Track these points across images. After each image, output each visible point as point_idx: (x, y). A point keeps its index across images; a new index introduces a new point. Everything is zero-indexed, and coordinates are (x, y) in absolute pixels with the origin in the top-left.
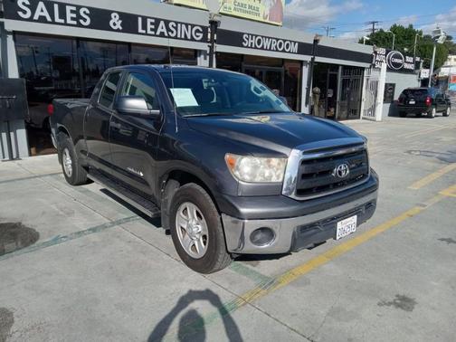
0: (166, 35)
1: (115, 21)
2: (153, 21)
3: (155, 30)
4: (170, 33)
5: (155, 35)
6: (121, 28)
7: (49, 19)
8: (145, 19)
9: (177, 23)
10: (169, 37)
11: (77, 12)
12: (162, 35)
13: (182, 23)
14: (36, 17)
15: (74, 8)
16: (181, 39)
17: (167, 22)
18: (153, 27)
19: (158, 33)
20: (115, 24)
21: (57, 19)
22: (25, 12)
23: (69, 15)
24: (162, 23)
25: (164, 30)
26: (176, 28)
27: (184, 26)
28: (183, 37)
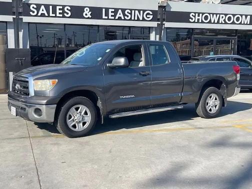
0: (123, 18)
1: (87, 13)
2: (113, 10)
3: (115, 16)
4: (126, 17)
5: (114, 19)
6: (90, 17)
7: (46, 15)
8: (107, 10)
9: (131, 10)
10: (125, 19)
11: (63, 9)
12: (120, 19)
13: (135, 10)
14: (39, 14)
15: (61, 7)
16: (134, 20)
17: (123, 10)
18: (113, 14)
19: (117, 18)
20: (86, 15)
21: (51, 15)
22: (34, 12)
23: (58, 11)
24: (120, 11)
25: (122, 16)
26: (131, 14)
27: (137, 12)
28: (136, 19)
